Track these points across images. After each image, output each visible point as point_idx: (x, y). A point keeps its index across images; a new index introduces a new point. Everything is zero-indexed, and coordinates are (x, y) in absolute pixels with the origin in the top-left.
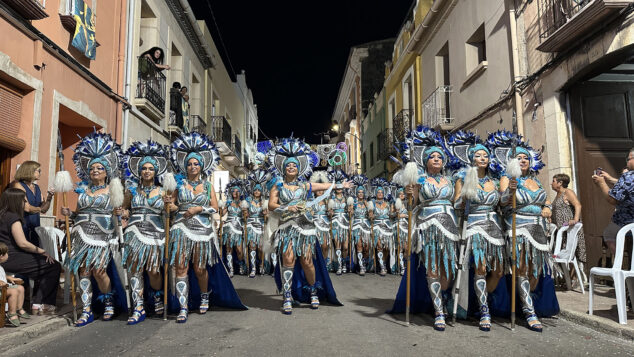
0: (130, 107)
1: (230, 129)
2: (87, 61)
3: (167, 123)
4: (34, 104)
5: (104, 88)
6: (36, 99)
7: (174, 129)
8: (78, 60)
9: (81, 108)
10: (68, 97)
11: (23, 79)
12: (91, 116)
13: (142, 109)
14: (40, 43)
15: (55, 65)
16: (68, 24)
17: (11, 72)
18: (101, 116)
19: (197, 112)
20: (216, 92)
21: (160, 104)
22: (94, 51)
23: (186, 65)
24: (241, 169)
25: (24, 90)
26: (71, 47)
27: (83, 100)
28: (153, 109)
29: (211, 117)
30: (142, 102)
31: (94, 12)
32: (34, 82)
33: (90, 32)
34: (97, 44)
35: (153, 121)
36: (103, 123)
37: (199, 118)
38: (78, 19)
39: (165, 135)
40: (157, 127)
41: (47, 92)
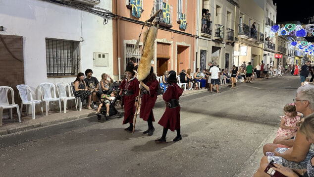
0: (198, 37)
1: (249, 28)
2: (184, 30)
3: (214, 37)
4: (172, 47)
5: (190, 35)
6: (172, 45)
7: (216, 38)
8: (182, 32)
9: (183, 44)
10: (180, 42)
11: (169, 43)
12: (186, 45)
13: (203, 36)
14: (172, 32)
15: (176, 35)
16: (179, 22)
17: (166, 42)
18: (188, 43)
19: (230, 27)
20: (242, 13)
21: (210, 33)
22: (186, 26)
23: (224, 10)
24: (258, 42)
25: (169, 44)
26: (180, 29)
27: (184, 41)
28: (206, 35)
29: (238, 25)
30: (203, 34)
31: (186, 14)
32: (171, 42)
33: (184, 22)
34: (187, 24)
35: (208, 37)
36: (190, 45)
37: (229, 29)
38: (181, 20)
39: (213, 40)
40: (209, 39)
41: (174, 43)
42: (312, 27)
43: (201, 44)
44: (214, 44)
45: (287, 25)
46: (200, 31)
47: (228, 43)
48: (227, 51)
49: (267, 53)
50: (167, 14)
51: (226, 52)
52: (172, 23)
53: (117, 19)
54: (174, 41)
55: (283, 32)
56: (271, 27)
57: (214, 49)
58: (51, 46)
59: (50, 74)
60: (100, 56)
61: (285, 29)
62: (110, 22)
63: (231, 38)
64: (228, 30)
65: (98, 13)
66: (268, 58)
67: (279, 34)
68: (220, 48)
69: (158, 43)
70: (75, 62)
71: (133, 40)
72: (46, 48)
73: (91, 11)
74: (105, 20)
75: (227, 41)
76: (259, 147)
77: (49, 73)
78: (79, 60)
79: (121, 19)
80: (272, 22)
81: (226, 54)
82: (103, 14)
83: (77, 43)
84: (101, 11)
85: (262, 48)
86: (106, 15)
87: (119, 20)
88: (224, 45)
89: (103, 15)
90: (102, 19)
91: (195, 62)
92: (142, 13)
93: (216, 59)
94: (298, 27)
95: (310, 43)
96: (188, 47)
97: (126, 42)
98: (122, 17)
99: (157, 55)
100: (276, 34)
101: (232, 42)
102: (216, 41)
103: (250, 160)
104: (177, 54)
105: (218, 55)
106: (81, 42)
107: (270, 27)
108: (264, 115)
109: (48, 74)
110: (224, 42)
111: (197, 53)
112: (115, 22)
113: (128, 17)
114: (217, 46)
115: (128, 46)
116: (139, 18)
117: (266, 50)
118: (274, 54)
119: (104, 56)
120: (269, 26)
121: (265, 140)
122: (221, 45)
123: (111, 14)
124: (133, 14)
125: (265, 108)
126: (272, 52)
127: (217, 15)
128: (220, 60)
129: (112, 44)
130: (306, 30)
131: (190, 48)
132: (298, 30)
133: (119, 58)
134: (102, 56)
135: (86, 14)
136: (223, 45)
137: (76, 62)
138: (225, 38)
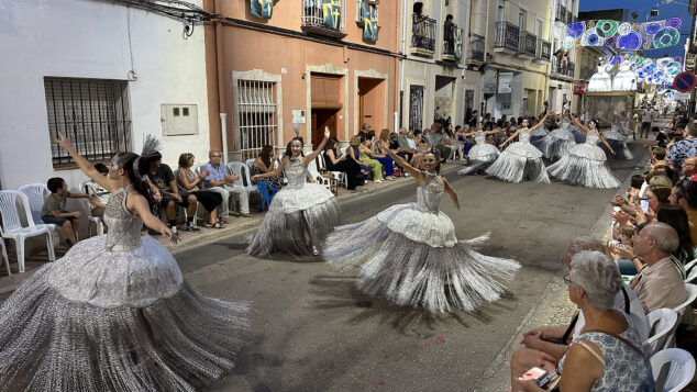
0: (405, 58)
1: (518, 30)
2: (374, 43)
4: (345, 83)
5: (386, 53)
6: (346, 79)
7: (446, 57)
8: (368, 46)
9: (371, 74)
10: (362, 70)
11: (339, 73)
12: (377, 75)
13: (415, 55)
14: (346, 47)
15: (356, 53)
16: (361, 25)
17: (333, 73)
18: (383, 72)
19: (476, 31)
21: (431, 46)
22: (377, 34)
25: (340, 76)
26: (364, 40)
27: (372, 68)
28: (423, 51)
29: (494, 25)
30: (415, 50)
31: (376, 6)
32: (344, 71)
33: (373, 23)
34: (379, 28)
35: (427, 57)
36: (386, 76)
37: (475, 35)
38: (367, 20)
39: (438, 63)
40: (429, 61)
41: (351, 74)
42: (652, 28)
43: (410, 74)
44: (439, 71)
45: (602, 23)
46: (409, 43)
47: (470, 67)
48: (469, 83)
49: (556, 83)
50: (335, 8)
51: (466, 87)
52: (344, 28)
53: (215, 25)
54: (351, 68)
55: (593, 39)
56: (566, 27)
57: (441, 82)
58: (58, 93)
59: (60, 158)
60: (176, 112)
61: (595, 32)
62: (199, 31)
63: (478, 55)
64: (472, 38)
65: (169, 12)
66: (559, 94)
67: (584, 42)
68: (454, 79)
69: (313, 74)
70: (118, 127)
71: (256, 70)
72: (47, 100)
73: (153, 8)
74: (187, 28)
75: (470, 61)
76: (519, 329)
77: (57, 156)
78: (127, 124)
79: (223, 24)
80: (570, 14)
81: (467, 91)
82: (181, 15)
83: (123, 84)
84: (177, 6)
85: (545, 75)
86: (188, 17)
87: (219, 26)
88: (463, 72)
89: (183, 16)
90: (179, 26)
91: (397, 114)
92: (275, 7)
93: (444, 103)
94: (623, 29)
95: (648, 60)
96: (383, 80)
97: (237, 75)
98: (227, 19)
99: (312, 101)
100: (578, 42)
101: (480, 63)
102: (446, 64)
103: (495, 365)
104: (356, 98)
105: (449, 95)
106: (130, 84)
107: (563, 26)
108: (538, 243)
109: (54, 159)
110: (463, 65)
111: (402, 93)
112: (211, 32)
113: (243, 18)
114: (447, 74)
115: (243, 85)
116: (268, 18)
117: (554, 78)
118: (571, 86)
119: (186, 112)
120: (561, 24)
121: (533, 311)
122: (455, 73)
123: (201, 12)
124: (254, 11)
125: (541, 223)
126: (569, 81)
127: (447, 4)
128: (454, 104)
129: (206, 81)
130: (639, 35)
131: (386, 83)
132: (622, 34)
133: (223, 115)
134: (181, 111)
135: (140, 16)
136: (460, 73)
137: (120, 128)
138: (465, 57)
